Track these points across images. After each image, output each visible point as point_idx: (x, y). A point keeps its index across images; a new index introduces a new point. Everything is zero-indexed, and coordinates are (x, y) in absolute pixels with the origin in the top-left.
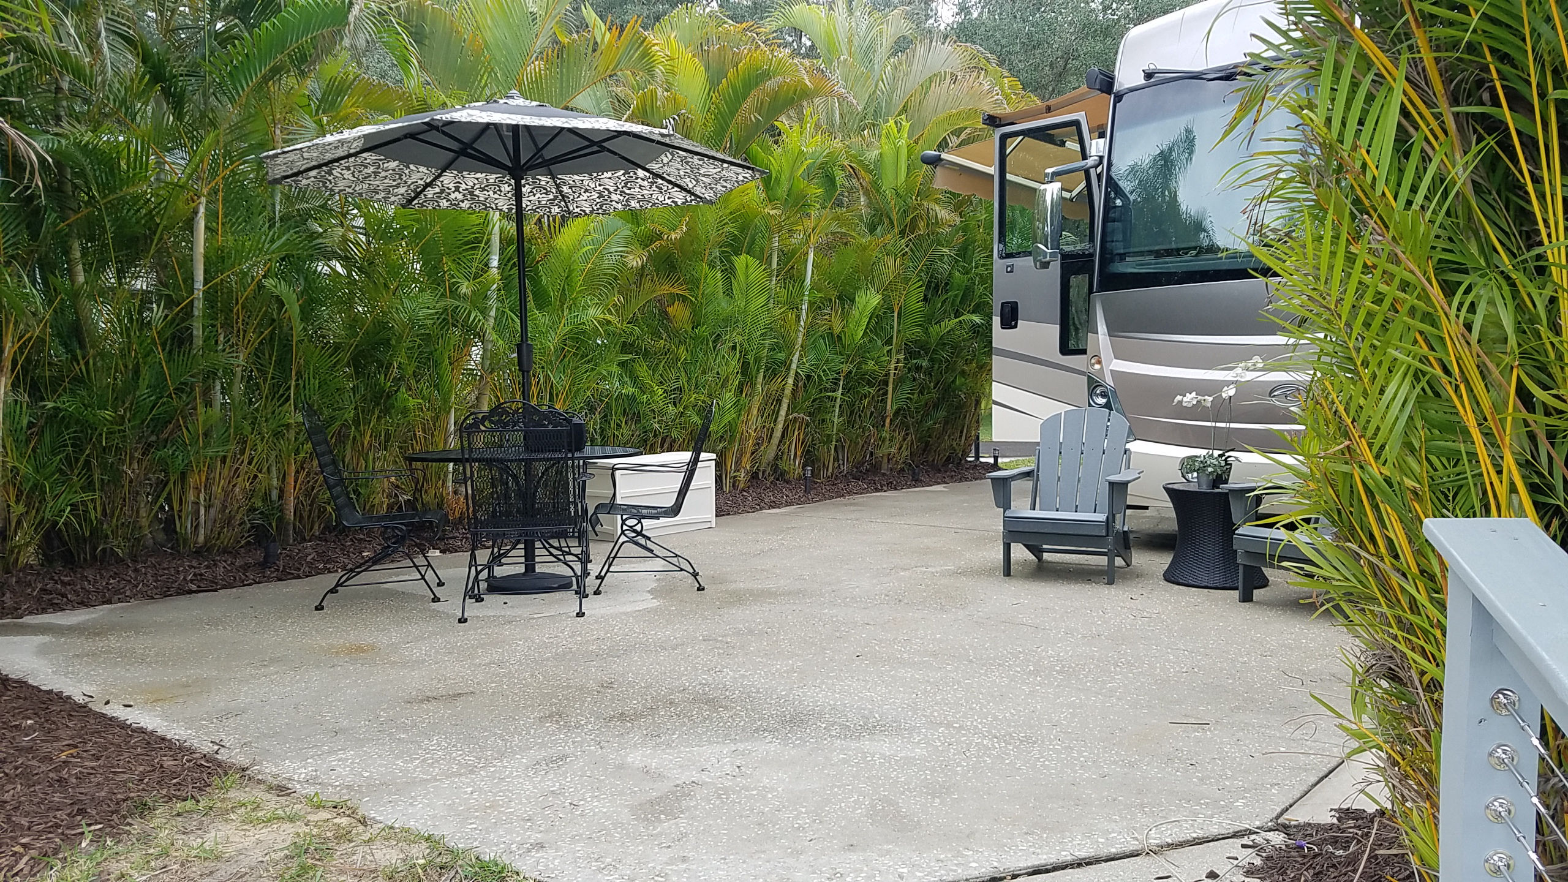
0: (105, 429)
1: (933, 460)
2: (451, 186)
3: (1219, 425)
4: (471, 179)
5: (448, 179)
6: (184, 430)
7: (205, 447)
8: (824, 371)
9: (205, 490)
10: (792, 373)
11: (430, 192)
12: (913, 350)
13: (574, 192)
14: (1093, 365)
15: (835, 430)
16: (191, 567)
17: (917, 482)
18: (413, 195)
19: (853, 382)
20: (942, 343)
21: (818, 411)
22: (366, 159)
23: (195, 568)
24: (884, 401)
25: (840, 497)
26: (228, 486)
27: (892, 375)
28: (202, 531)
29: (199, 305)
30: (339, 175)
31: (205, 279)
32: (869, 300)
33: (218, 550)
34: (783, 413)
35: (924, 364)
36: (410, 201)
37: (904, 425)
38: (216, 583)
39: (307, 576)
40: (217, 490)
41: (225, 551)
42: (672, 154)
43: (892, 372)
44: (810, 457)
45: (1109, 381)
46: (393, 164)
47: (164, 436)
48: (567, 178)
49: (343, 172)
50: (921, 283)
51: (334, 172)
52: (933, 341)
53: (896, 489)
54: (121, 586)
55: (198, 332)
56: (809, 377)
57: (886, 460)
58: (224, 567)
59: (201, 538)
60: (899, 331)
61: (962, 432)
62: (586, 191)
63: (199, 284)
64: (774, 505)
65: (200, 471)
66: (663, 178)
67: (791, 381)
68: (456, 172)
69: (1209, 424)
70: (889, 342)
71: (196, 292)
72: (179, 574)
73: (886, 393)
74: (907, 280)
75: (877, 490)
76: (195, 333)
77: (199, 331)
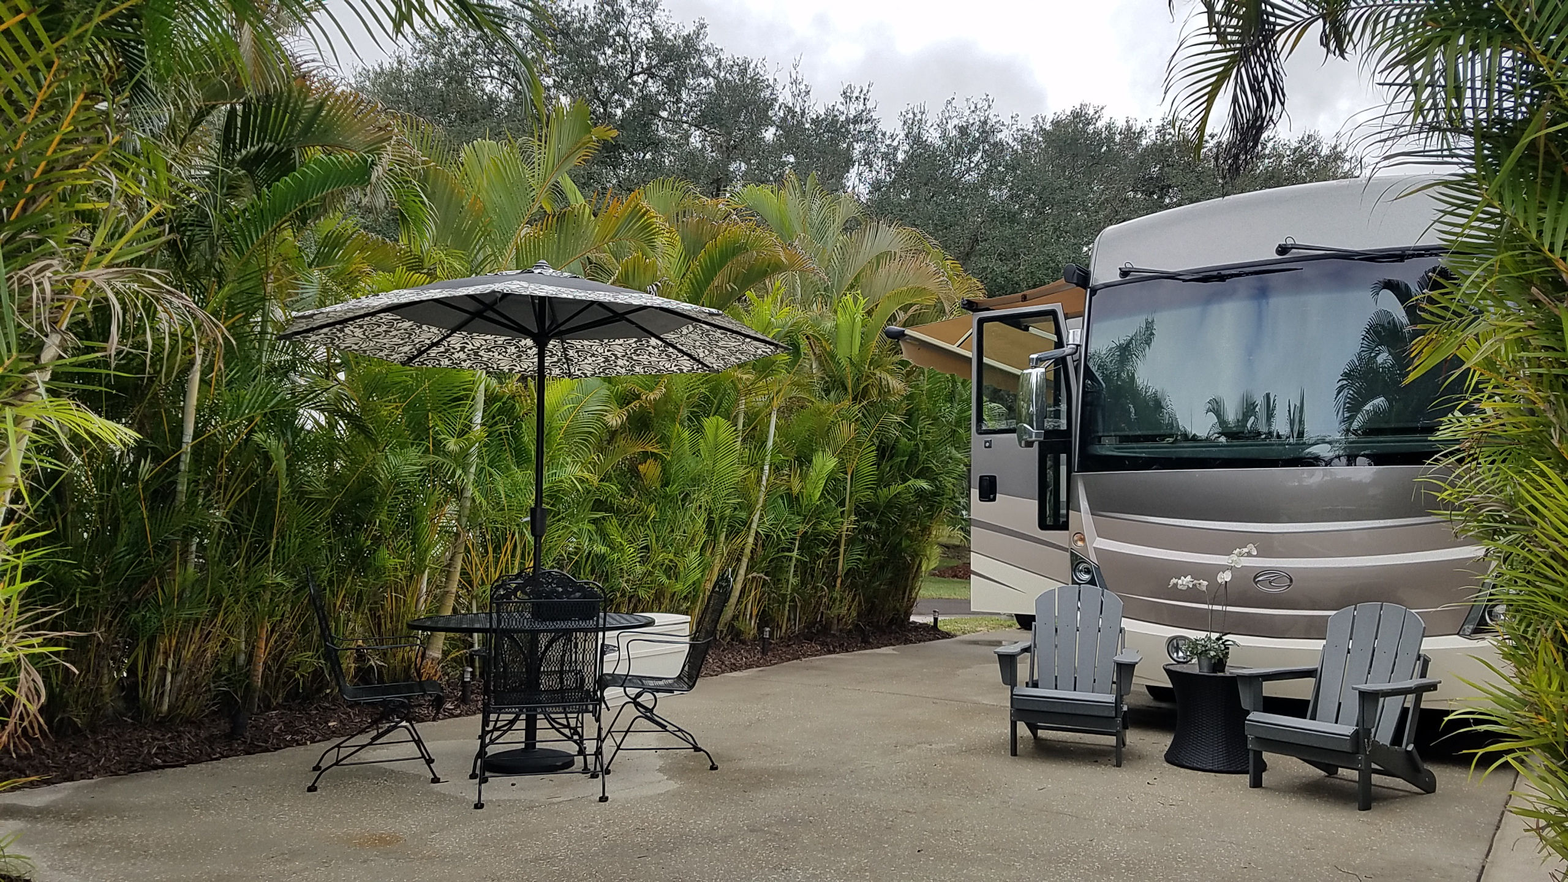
0: (78, 590)
1: (878, 622)
2: (458, 346)
3: (1215, 607)
4: (479, 340)
5: (456, 340)
6: (159, 590)
7: (178, 610)
8: (783, 530)
9: (174, 655)
10: (753, 533)
11: (433, 352)
12: (864, 512)
13: (579, 356)
14: (1076, 541)
15: (789, 590)
16: (154, 739)
17: (866, 644)
18: (416, 353)
19: (809, 543)
20: (890, 505)
21: (775, 570)
22: (381, 318)
23: (158, 740)
24: (836, 562)
25: (797, 659)
26: (198, 651)
27: (844, 536)
28: (166, 699)
29: (186, 459)
30: (350, 333)
31: (195, 432)
32: (825, 463)
33: (182, 719)
34: (742, 572)
35: (873, 526)
36: (410, 359)
37: (853, 586)
38: (182, 757)
39: (276, 749)
40: (187, 654)
41: (188, 721)
42: (695, 327)
43: (844, 533)
44: (765, 619)
45: (1093, 558)
46: (407, 324)
47: (137, 596)
48: (575, 342)
49: (355, 330)
50: (874, 448)
51: (346, 330)
52: (882, 501)
53: (847, 651)
54: (83, 761)
55: (182, 488)
56: (767, 536)
57: (836, 621)
58: (189, 739)
59: (165, 707)
60: (851, 493)
61: (904, 593)
62: (593, 355)
63: (188, 438)
64: (734, 668)
65: (171, 635)
66: (675, 347)
67: (751, 540)
68: (465, 333)
69: (1205, 606)
70: (842, 504)
71: (184, 446)
72: (142, 747)
73: (838, 554)
74: (859, 445)
75: (830, 652)
76: (180, 488)
77: (183, 486)
